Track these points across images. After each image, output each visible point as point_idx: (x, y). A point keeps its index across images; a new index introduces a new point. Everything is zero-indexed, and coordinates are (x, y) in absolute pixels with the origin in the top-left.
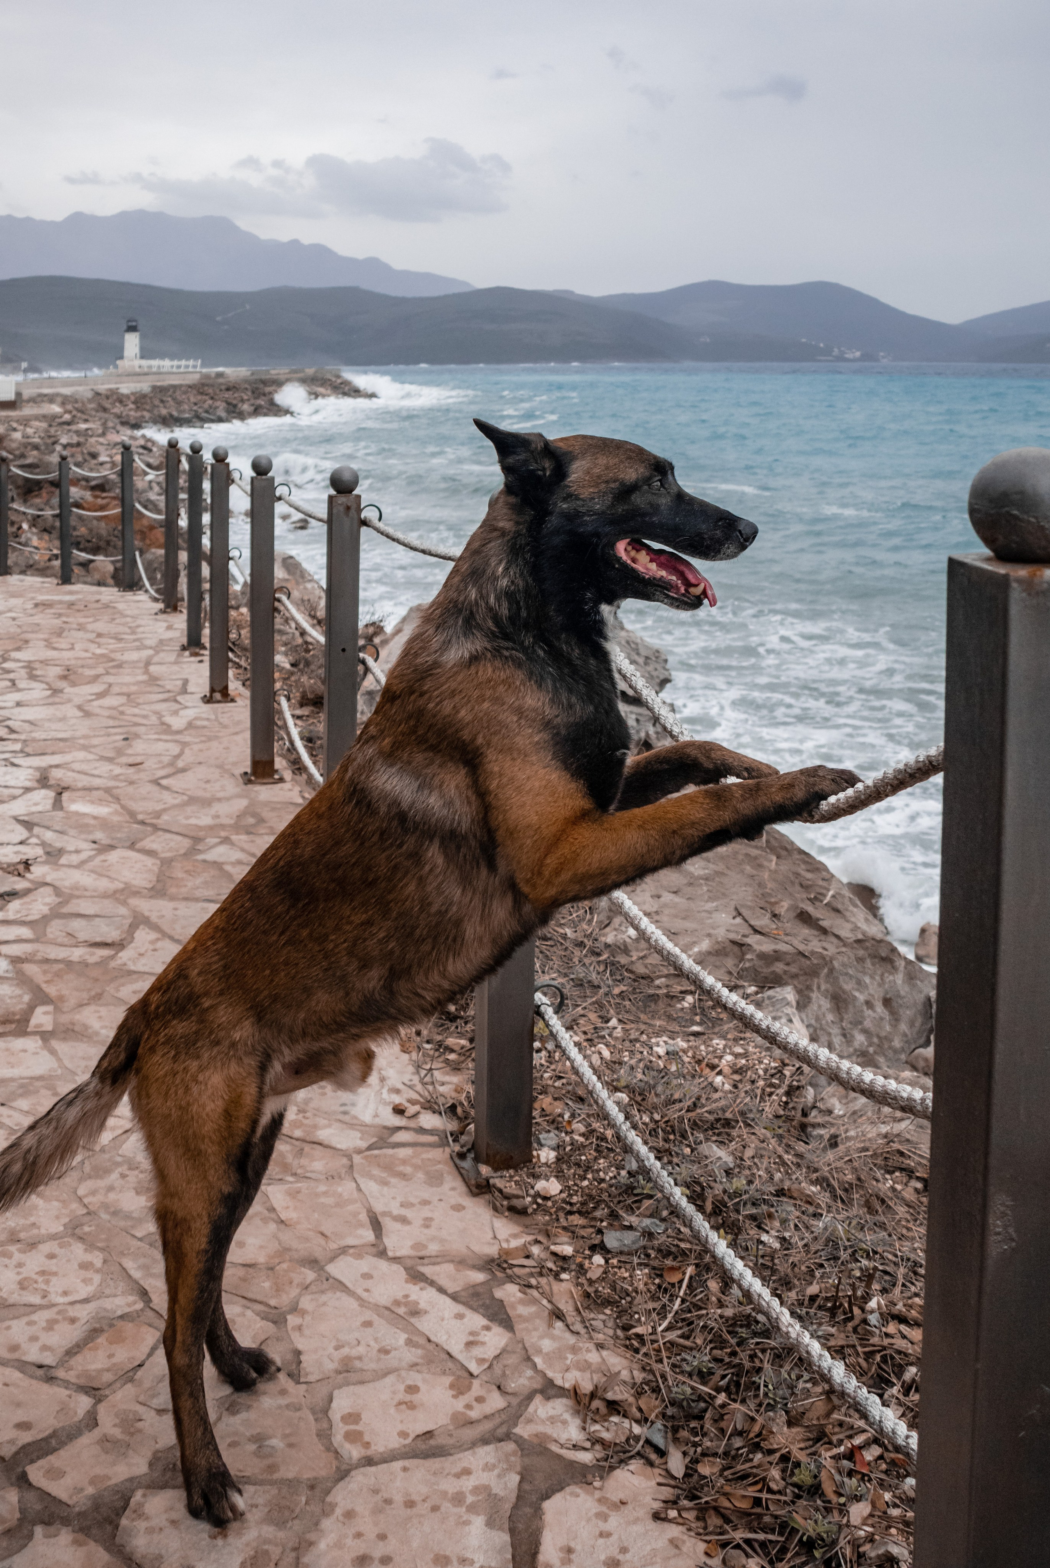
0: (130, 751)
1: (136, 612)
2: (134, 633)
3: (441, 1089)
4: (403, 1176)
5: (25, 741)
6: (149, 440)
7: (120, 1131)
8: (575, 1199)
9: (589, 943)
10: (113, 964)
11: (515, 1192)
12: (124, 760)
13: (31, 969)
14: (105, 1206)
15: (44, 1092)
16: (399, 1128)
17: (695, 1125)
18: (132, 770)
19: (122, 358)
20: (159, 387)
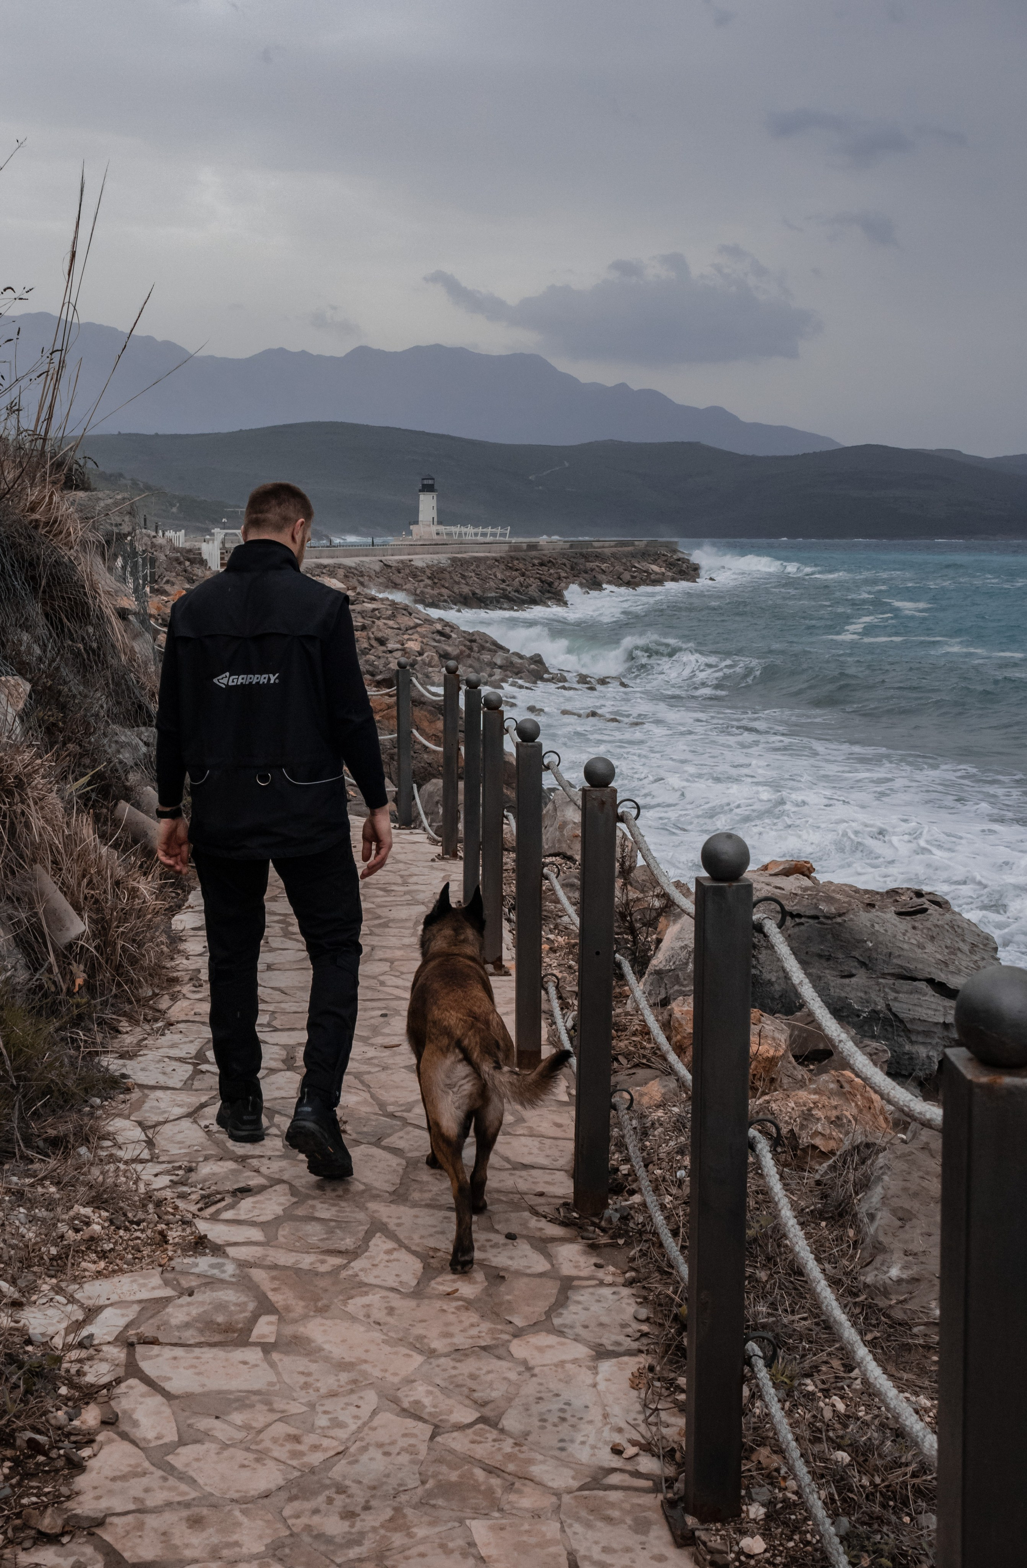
0: (386, 1030)
1: (410, 856)
2: (405, 883)
3: (665, 1431)
4: (609, 1520)
5: (274, 1012)
6: (447, 624)
7: (333, 1453)
8: (779, 1560)
9: (847, 1281)
10: (344, 1274)
11: (720, 1547)
12: (379, 1040)
13: (258, 1275)
14: (308, 1528)
15: (260, 1407)
16: (614, 1470)
17: (919, 1492)
18: (387, 1053)
19: (416, 522)
20: (460, 560)
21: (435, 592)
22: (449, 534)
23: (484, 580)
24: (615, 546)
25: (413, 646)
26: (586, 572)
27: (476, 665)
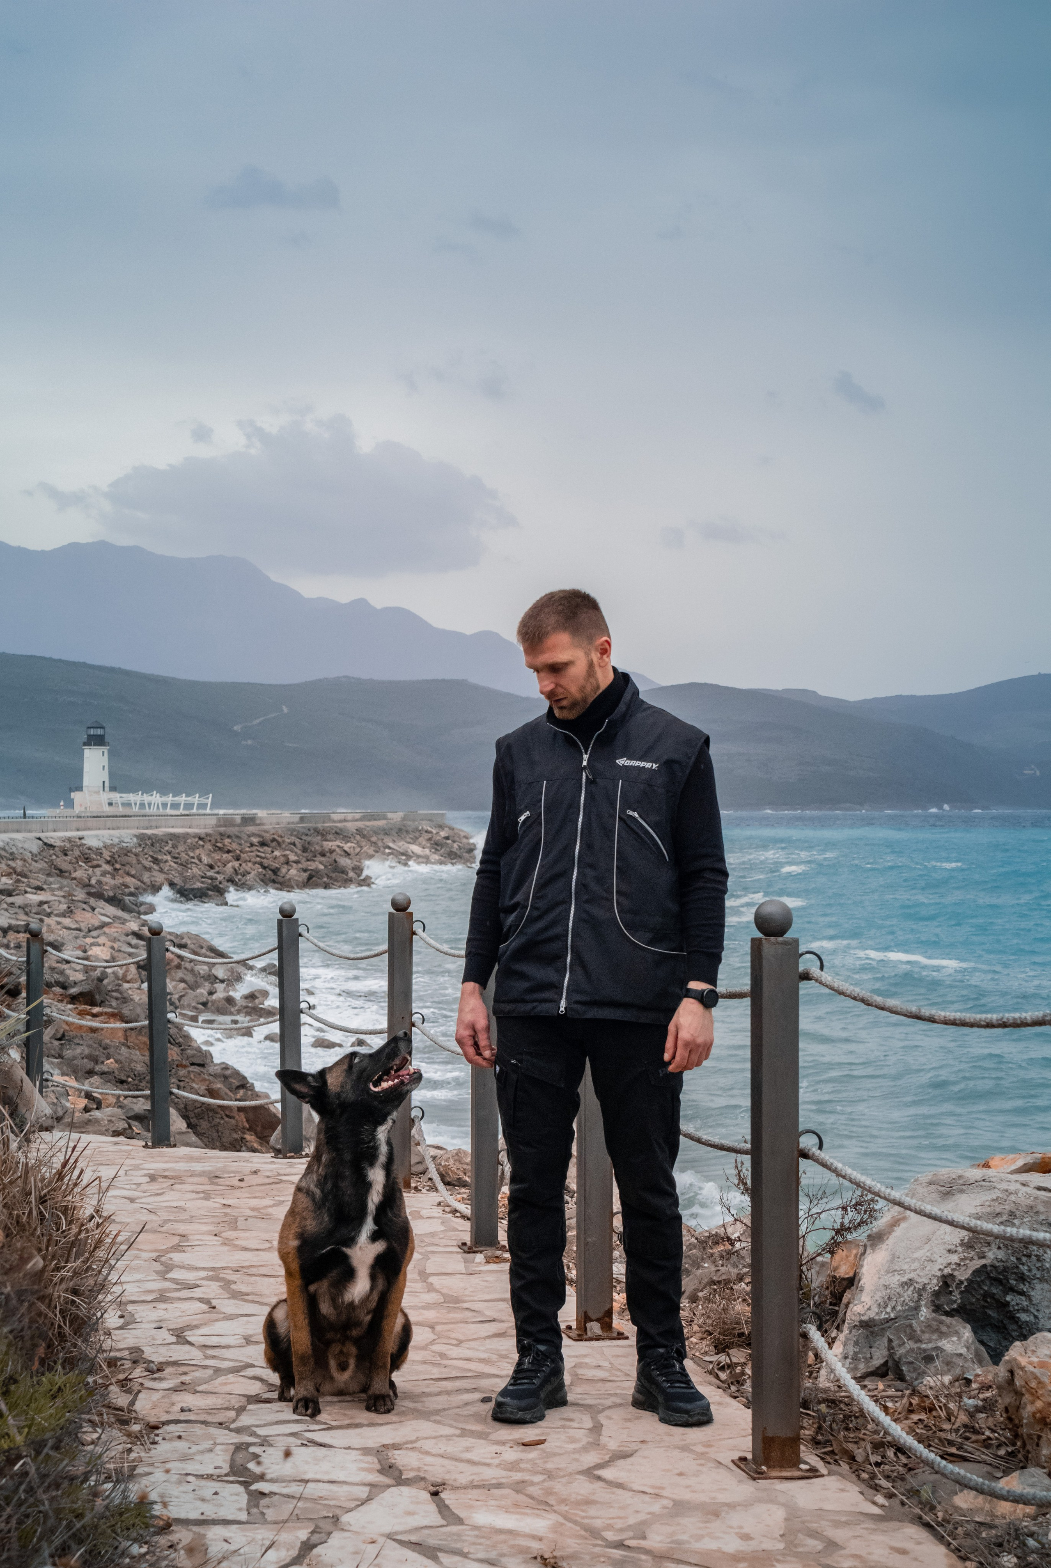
19: (79, 788)
20: (150, 837)
21: (119, 881)
22: (128, 805)
23: (185, 865)
24: (361, 819)
25: (100, 953)
26: (323, 855)
27: (189, 978)
